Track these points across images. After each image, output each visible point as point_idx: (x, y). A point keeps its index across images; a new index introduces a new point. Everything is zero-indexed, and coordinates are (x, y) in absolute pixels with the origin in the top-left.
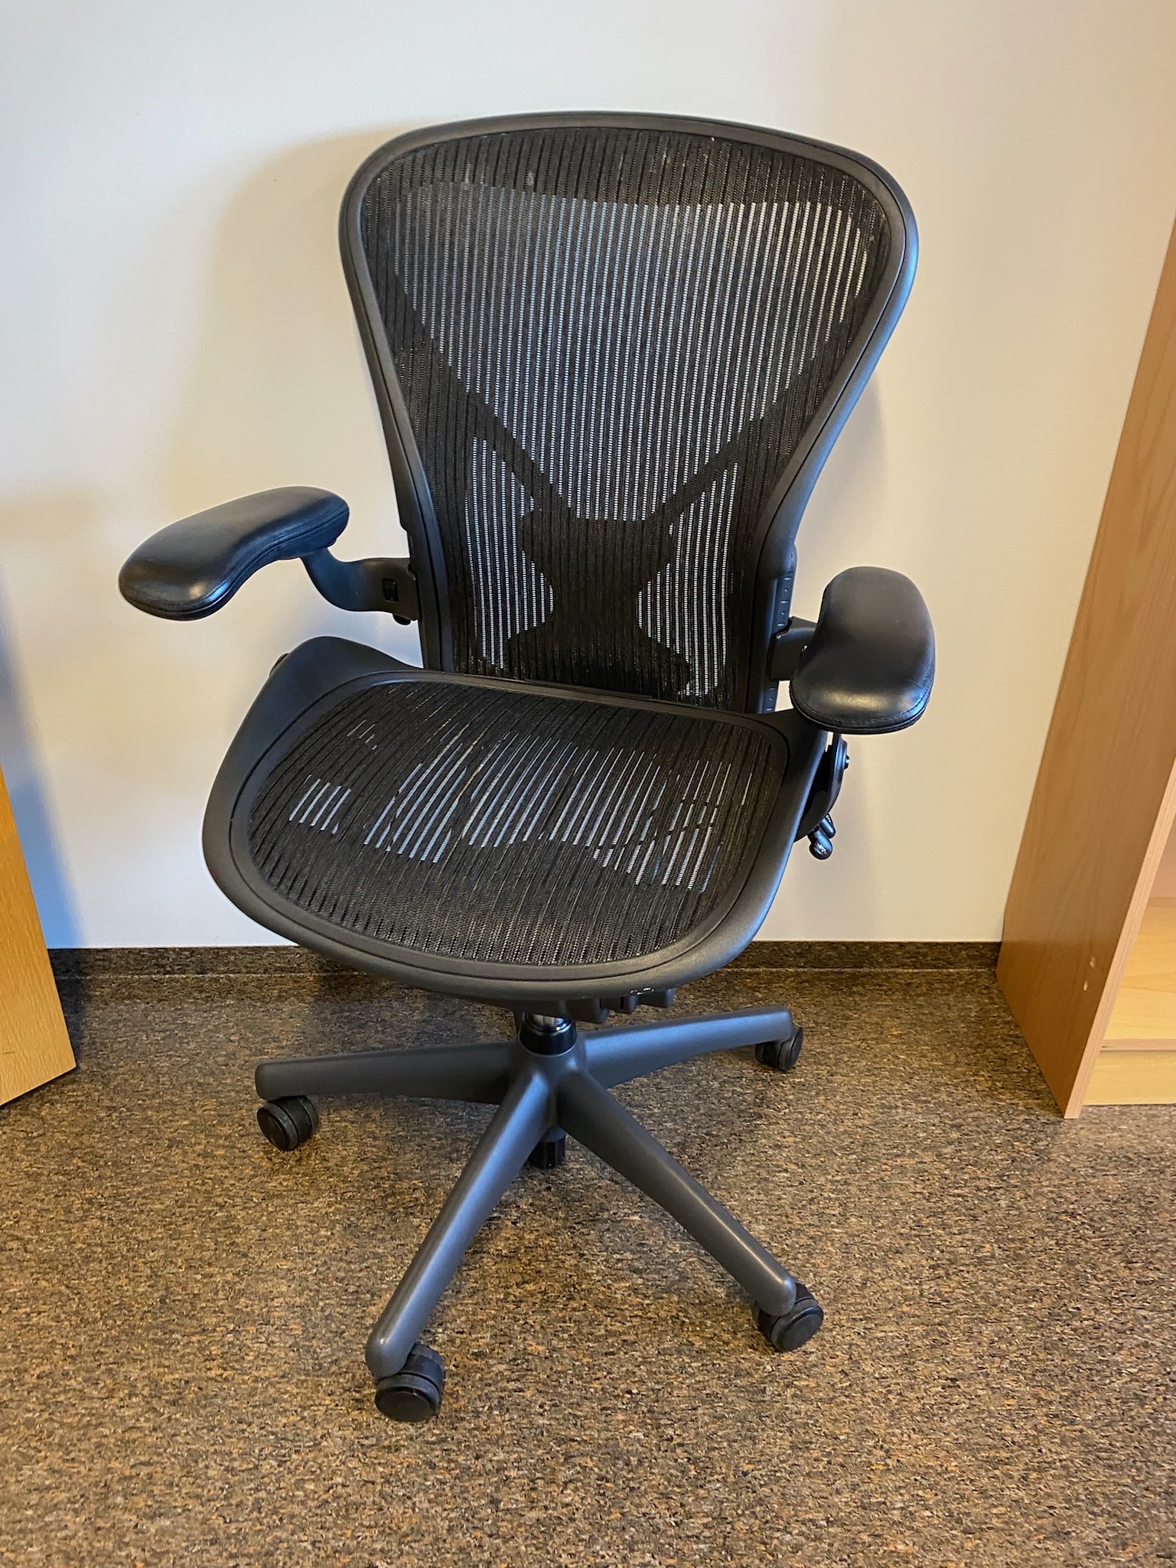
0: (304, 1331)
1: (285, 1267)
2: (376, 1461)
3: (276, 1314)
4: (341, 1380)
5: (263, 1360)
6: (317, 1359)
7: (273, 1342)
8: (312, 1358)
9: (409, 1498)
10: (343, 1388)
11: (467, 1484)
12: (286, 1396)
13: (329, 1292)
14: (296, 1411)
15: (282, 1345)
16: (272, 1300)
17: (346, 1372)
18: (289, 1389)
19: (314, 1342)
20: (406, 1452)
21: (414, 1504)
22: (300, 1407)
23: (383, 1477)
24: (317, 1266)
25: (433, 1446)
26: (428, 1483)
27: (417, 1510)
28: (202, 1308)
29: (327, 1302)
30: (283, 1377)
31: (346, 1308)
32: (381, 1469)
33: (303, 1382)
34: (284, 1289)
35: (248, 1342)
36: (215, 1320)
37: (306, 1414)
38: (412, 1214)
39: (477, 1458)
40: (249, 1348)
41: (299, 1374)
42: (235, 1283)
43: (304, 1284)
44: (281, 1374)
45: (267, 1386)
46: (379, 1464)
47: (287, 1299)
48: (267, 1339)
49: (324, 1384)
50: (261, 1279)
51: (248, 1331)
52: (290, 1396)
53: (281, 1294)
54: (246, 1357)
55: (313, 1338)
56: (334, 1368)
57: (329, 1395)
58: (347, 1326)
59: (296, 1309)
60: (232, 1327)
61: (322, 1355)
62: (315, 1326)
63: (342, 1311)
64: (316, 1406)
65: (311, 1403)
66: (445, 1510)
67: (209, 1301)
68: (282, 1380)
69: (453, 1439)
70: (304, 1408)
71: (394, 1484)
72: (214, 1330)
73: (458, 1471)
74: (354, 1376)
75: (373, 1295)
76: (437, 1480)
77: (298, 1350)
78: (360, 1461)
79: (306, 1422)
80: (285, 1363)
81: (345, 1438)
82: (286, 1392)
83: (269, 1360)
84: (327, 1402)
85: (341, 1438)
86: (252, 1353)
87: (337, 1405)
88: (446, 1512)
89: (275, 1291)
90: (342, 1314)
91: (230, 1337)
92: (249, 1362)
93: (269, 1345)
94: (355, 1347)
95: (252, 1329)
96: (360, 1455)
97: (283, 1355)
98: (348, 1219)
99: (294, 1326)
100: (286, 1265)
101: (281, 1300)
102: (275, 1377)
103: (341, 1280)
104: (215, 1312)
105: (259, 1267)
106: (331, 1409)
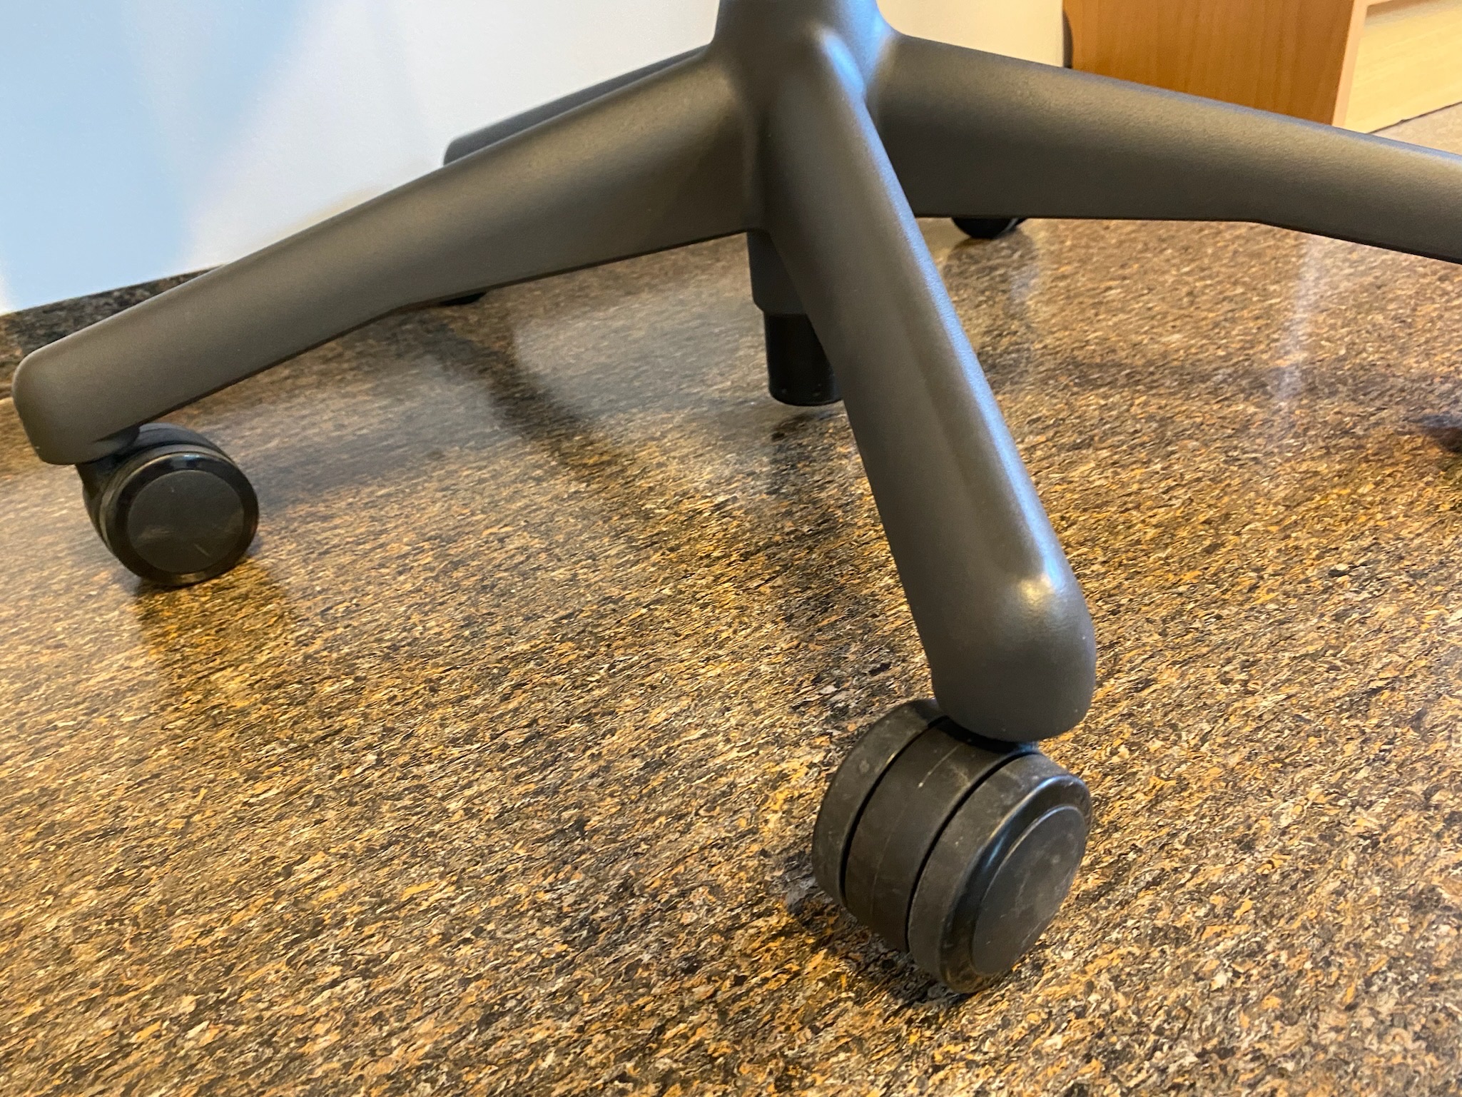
0: (458, 884)
1: (274, 791)
2: (1016, 1033)
3: (332, 894)
4: (689, 917)
5: (379, 1019)
6: (560, 917)
7: (375, 960)
8: (543, 923)
9: (1226, 1052)
10: (713, 930)
11: (1310, 913)
12: (551, 1058)
13: (455, 772)
14: (623, 1078)
15: (414, 949)
16: (288, 872)
17: (683, 894)
18: (539, 1036)
19: (517, 888)
20: (1068, 955)
21: (1257, 1056)
22: (629, 1055)
23: (1088, 1058)
24: (370, 747)
25: (1118, 895)
26: (1221, 980)
27: (1290, 1066)
28: (32, 1020)
29: (468, 793)
30: (487, 1021)
31: (537, 776)
32: (1058, 1040)
33: (570, 993)
34: (308, 834)
35: (286, 1008)
36: (105, 1024)
37: (663, 1063)
38: (538, 569)
39: (1247, 845)
40: (300, 1018)
41: (539, 982)
42: (120, 904)
43: (367, 794)
44: (475, 1015)
45: (454, 1078)
46: (1034, 1030)
47: (341, 848)
48: (346, 965)
49: (646, 958)
50: (209, 852)
51: (262, 983)
52: (562, 1053)
53: (309, 849)
54: (308, 1049)
55: (501, 880)
56: (637, 908)
57: (690, 971)
58: (578, 805)
59: (384, 855)
60: (187, 1004)
61: (570, 899)
62: (481, 856)
63: (532, 787)
64: (676, 1021)
65: (654, 1023)
66: (1351, 1008)
67: (47, 990)
68: (488, 1035)
69: (1139, 851)
70: (643, 1051)
71: (1139, 1051)
72: (124, 1050)
73: (1247, 904)
74: (715, 889)
75: (588, 719)
76: (1232, 955)
77: (478, 932)
78: (970, 1065)
79: (686, 1083)
80: (465, 982)
81: (859, 1040)
82: (538, 1050)
83: (399, 1010)
84: (702, 991)
85: (845, 1048)
86: (320, 1029)
87: (739, 981)
88: (1362, 1012)
89: (281, 853)
90: (536, 793)
91: (202, 1034)
92: (329, 1053)
93: (365, 974)
94: (649, 831)
95: (273, 970)
96: (952, 1049)
97: (437, 970)
98: (379, 640)
99: (413, 890)
100: (272, 789)
101: (319, 859)
102: (461, 1035)
103: (469, 738)
104: (91, 1003)
105: (183, 833)
106: (736, 999)
